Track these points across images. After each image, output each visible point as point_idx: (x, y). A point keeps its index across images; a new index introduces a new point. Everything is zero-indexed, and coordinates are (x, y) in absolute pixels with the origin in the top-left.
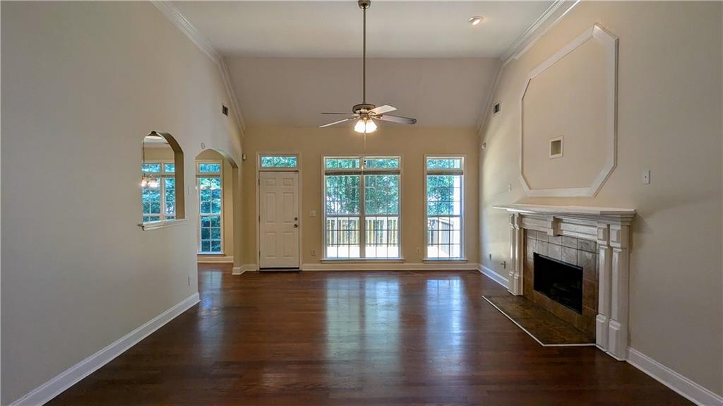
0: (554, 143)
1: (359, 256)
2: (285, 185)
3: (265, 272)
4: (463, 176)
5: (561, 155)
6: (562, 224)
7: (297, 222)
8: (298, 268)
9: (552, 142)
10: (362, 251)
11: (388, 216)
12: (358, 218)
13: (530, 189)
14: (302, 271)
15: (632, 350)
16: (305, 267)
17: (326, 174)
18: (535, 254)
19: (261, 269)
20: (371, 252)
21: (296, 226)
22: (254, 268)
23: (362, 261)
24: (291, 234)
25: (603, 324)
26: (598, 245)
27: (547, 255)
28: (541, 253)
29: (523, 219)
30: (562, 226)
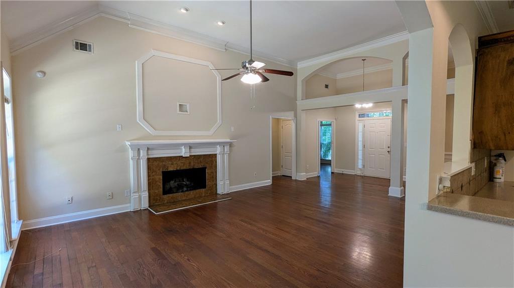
9: (180, 105)
13: (157, 131)
18: (164, 172)
25: (223, 184)
26: (215, 155)
27: (178, 169)
28: (171, 169)
29: (150, 151)
30: (193, 150)
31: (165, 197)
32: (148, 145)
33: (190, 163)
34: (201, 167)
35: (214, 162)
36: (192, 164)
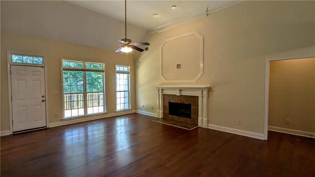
0: (178, 65)
1: (83, 114)
2: (33, 75)
3: (17, 134)
4: (129, 75)
5: (181, 69)
6: (182, 91)
7: (44, 99)
8: (46, 127)
9: (177, 65)
10: (86, 111)
11: (98, 92)
12: (83, 94)
13: (166, 80)
14: (49, 128)
15: (210, 125)
16: (51, 125)
17: (64, 70)
18: (169, 103)
19: (13, 132)
20: (90, 111)
21: (43, 101)
22: (8, 133)
23: (86, 116)
24: (39, 106)
25: (201, 119)
26: (198, 97)
27: (175, 102)
28: (172, 101)
29: (163, 91)
30: (183, 92)
31: (170, 116)
32: (162, 87)
33: (181, 100)
34: (187, 103)
35: (197, 102)
36: (183, 101)
